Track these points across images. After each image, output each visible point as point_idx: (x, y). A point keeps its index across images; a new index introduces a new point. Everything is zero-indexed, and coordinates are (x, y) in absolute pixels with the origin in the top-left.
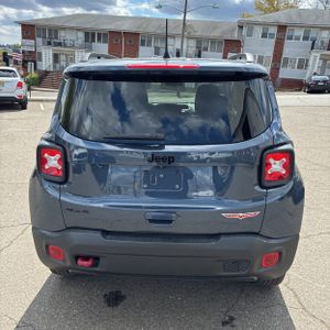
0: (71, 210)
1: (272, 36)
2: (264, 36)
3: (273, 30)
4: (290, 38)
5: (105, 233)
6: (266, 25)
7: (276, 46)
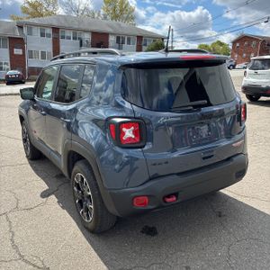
0: (154, 165)
1: (49, 36)
2: (43, 35)
3: (49, 31)
4: (63, 37)
5: (178, 174)
6: (42, 27)
7: (54, 44)
